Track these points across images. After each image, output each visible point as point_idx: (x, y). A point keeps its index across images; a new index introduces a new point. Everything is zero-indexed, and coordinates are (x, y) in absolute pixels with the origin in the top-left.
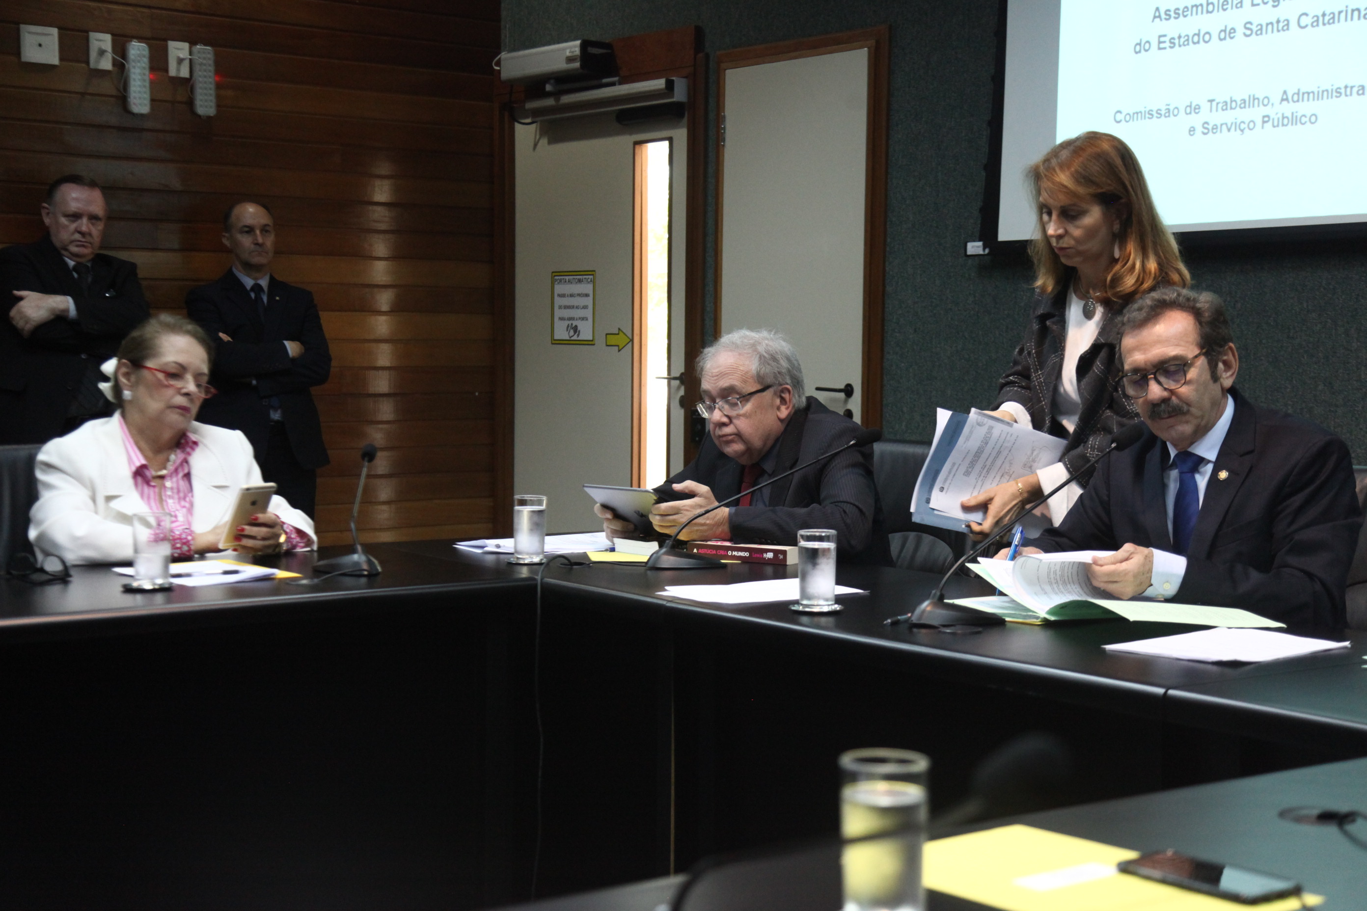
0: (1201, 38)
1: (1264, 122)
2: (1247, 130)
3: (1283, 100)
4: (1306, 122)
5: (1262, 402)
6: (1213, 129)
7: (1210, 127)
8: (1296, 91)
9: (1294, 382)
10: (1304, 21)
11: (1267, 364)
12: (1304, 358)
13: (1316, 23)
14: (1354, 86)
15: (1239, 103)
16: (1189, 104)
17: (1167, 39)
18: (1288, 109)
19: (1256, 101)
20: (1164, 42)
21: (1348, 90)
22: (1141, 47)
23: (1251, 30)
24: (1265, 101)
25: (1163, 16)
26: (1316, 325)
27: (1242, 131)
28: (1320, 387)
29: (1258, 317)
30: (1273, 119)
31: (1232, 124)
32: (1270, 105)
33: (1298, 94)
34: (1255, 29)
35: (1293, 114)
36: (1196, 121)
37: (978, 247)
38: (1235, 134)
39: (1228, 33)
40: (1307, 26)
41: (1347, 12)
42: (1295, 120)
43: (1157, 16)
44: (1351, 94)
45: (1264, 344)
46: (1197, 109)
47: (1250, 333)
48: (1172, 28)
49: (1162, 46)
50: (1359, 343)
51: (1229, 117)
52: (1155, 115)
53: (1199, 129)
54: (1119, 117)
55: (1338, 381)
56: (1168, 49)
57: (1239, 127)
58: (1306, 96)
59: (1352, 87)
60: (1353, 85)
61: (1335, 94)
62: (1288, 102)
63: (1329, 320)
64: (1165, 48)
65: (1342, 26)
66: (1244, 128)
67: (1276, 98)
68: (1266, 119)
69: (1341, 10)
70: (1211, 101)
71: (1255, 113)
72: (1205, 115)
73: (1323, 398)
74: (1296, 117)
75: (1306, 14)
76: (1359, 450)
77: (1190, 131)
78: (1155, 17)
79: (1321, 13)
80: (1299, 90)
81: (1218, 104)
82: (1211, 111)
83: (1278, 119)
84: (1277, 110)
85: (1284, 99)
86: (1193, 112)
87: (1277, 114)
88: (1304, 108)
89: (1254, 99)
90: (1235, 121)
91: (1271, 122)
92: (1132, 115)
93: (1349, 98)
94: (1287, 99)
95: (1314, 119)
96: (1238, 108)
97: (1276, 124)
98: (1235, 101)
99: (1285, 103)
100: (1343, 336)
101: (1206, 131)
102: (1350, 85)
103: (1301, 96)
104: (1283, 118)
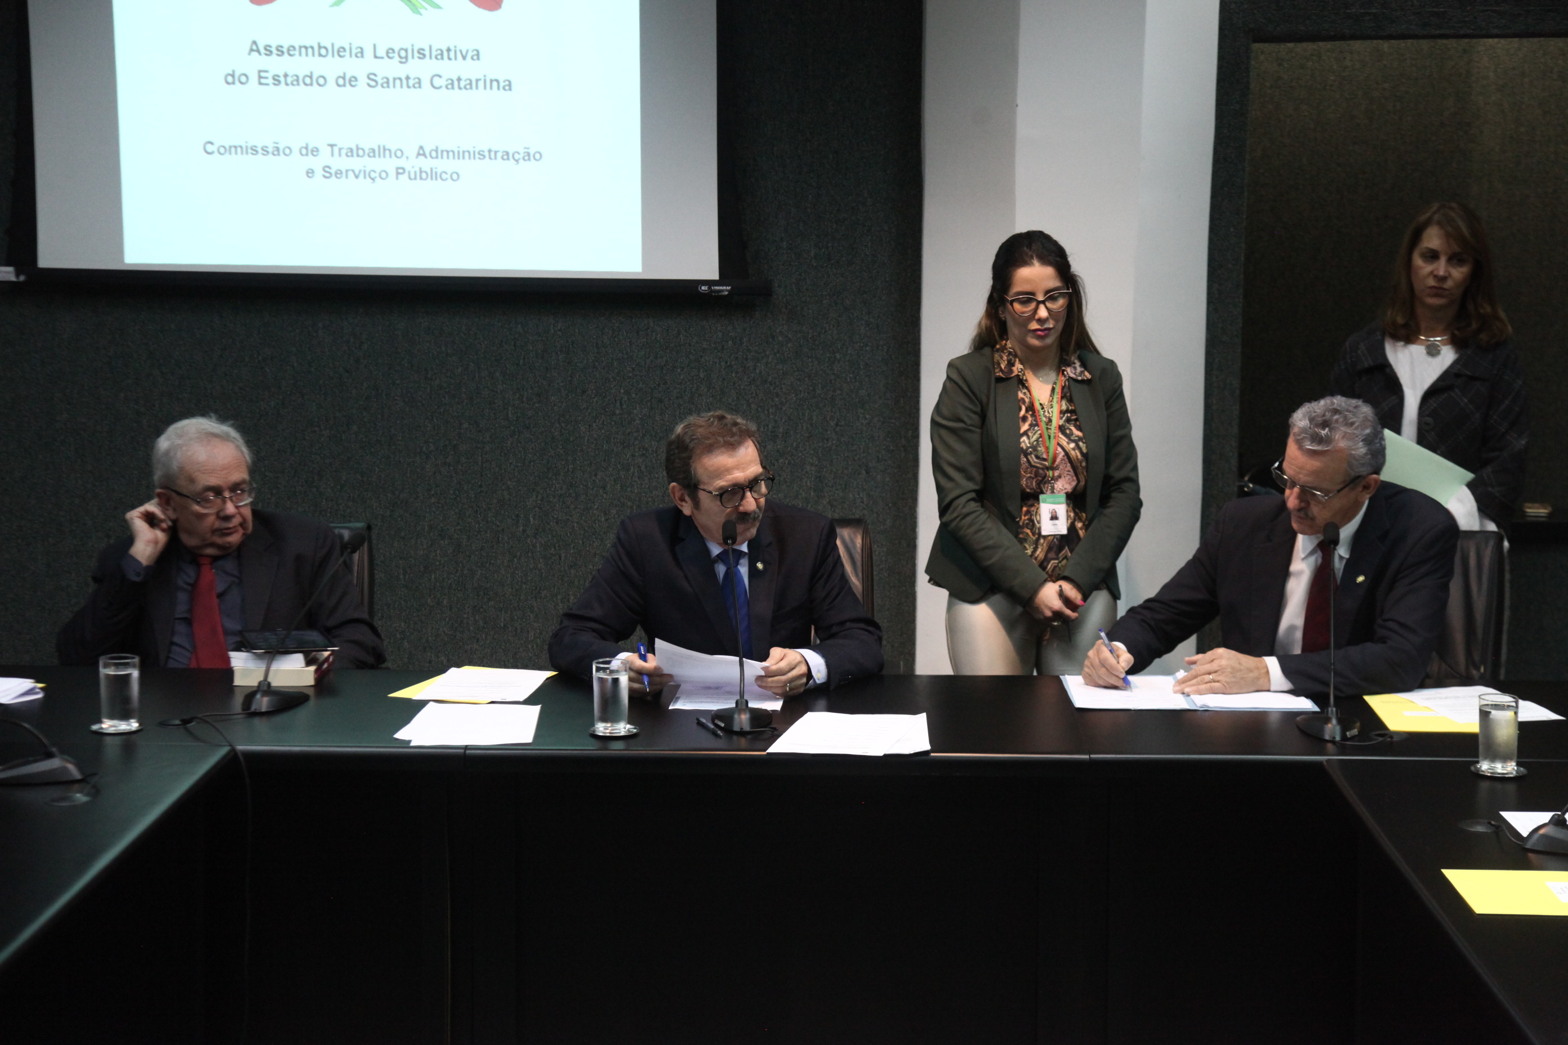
0: (311, 80)
1: (398, 173)
2: (378, 179)
3: (419, 154)
4: (447, 179)
5: (398, 440)
6: (336, 173)
7: (333, 171)
8: (435, 148)
9: (435, 421)
10: (437, 82)
11: (403, 404)
12: (445, 398)
13: (451, 85)
14: (499, 151)
15: (367, 151)
16: (305, 146)
17: (270, 75)
18: (426, 164)
19: (387, 152)
20: (266, 78)
21: (492, 154)
22: (232, 78)
23: (376, 81)
24: (399, 154)
25: (262, 51)
26: (458, 368)
27: (373, 179)
28: (466, 425)
29: (390, 359)
30: (409, 172)
31: (360, 171)
32: (404, 158)
33: (437, 151)
34: (380, 82)
35: (431, 169)
36: (316, 163)
37: (8, 272)
38: (364, 182)
39: (347, 81)
40: (441, 87)
41: (485, 81)
42: (434, 175)
43: (254, 48)
44: (496, 158)
45: (398, 385)
46: (315, 152)
47: (380, 374)
48: (276, 65)
49: (263, 81)
50: (504, 385)
51: (356, 163)
52: (260, 151)
53: (319, 172)
54: (209, 148)
55: (484, 420)
56: (272, 86)
57: (369, 175)
58: (445, 154)
59: (496, 152)
60: (497, 150)
61: (477, 156)
62: (426, 157)
63: (471, 364)
64: (267, 84)
65: (479, 94)
66: (376, 177)
67: (411, 151)
68: (400, 171)
69: (478, 78)
70: (332, 146)
71: (390, 164)
72: (325, 157)
73: (468, 435)
74: (436, 173)
75: (440, 76)
76: (509, 483)
77: (308, 173)
78: (252, 50)
79: (456, 77)
80: (437, 148)
81: (340, 149)
82: (332, 155)
83: (415, 172)
84: (414, 163)
85: (421, 153)
86: (310, 154)
87: (413, 167)
88: (441, 165)
89: (385, 150)
90: (363, 169)
91: (406, 174)
92: (227, 147)
93: (494, 161)
94: (424, 155)
95: (455, 177)
96: (366, 156)
97: (412, 176)
98: (363, 149)
99: (422, 158)
100: (488, 378)
101: (327, 175)
102: (494, 149)
103: (438, 153)
104: (421, 172)
